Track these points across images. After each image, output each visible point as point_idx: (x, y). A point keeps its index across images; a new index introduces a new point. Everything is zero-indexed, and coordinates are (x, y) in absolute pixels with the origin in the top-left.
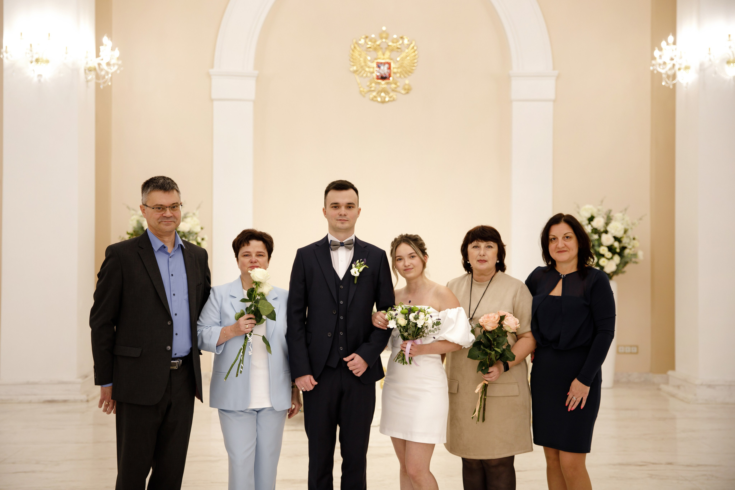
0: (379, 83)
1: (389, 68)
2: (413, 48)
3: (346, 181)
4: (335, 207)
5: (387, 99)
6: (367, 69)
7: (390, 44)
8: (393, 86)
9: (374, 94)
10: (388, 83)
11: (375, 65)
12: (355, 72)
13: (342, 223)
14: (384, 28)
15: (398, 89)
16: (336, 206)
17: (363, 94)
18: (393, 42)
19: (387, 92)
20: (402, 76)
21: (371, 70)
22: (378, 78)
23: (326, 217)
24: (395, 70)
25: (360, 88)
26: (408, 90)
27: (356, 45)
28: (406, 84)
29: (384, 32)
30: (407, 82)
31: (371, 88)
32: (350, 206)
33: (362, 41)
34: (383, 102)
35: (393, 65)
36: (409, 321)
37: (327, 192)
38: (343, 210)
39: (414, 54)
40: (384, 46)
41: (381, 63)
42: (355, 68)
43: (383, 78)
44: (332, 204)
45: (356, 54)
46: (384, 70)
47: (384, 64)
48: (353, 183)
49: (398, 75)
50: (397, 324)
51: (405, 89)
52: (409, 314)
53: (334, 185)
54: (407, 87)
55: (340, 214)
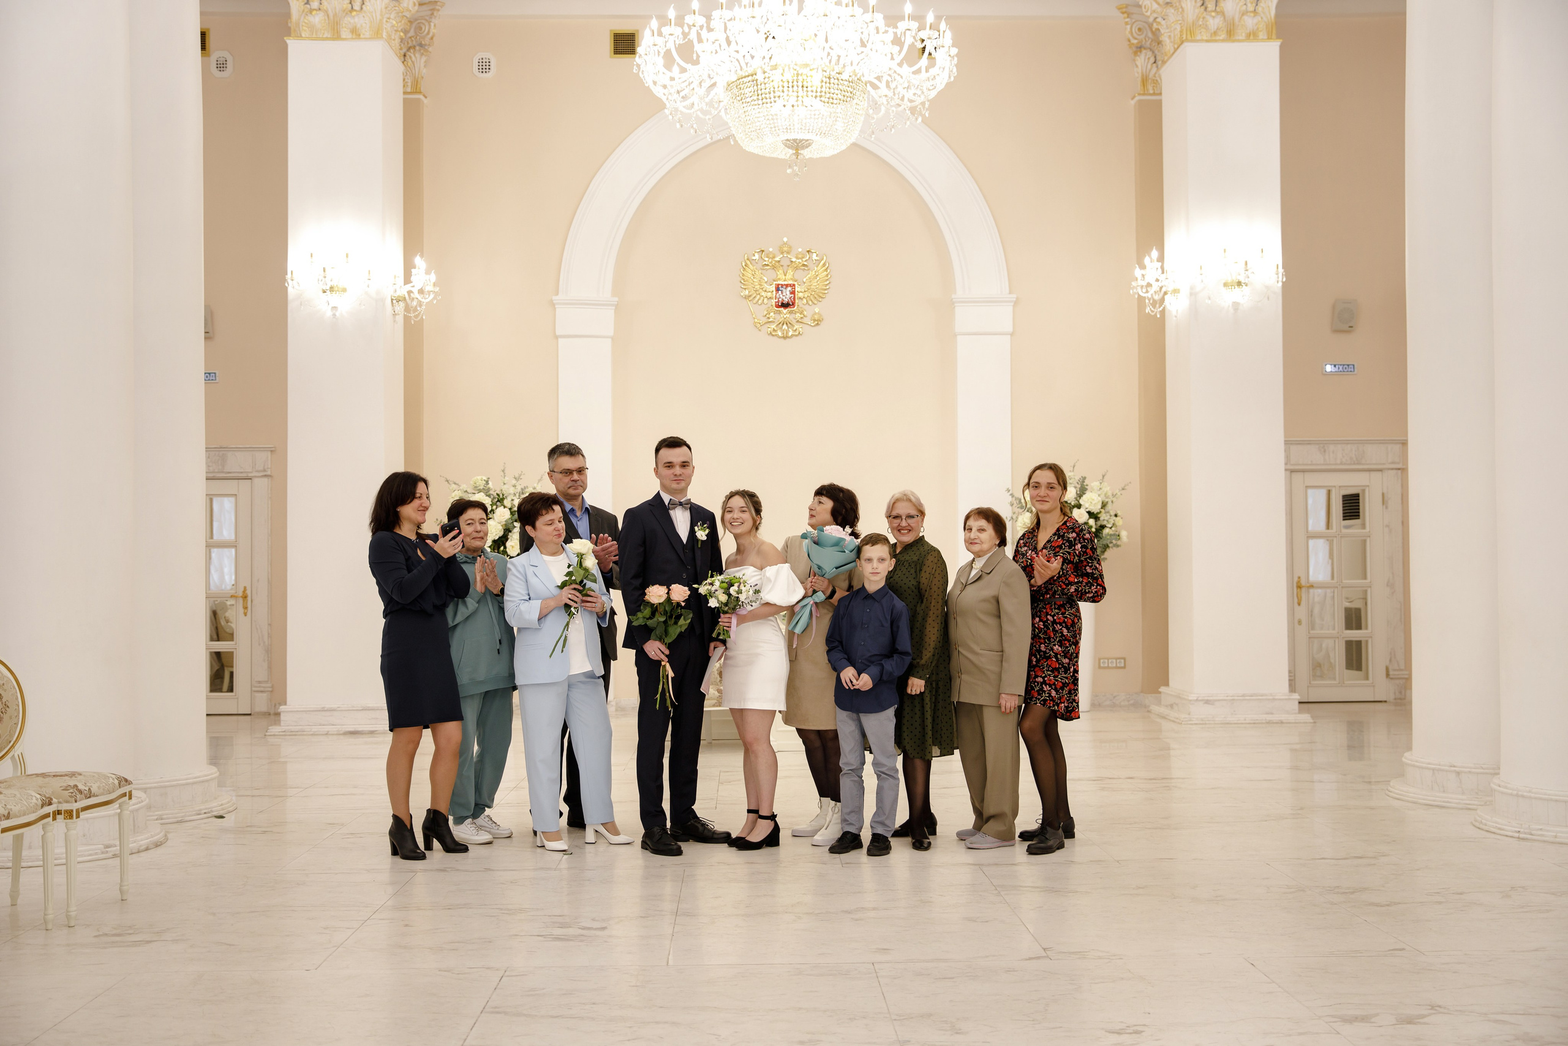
0: (780, 312)
1: (793, 293)
2: (824, 265)
3: (677, 438)
4: (669, 467)
5: (790, 334)
6: (763, 294)
7: (794, 260)
8: (798, 315)
9: (773, 326)
10: (791, 313)
11: (773, 288)
12: (746, 297)
13: (678, 484)
14: (785, 240)
15: (805, 320)
16: (670, 465)
17: (758, 327)
18: (797, 258)
19: (789, 324)
20: (810, 303)
21: (769, 295)
22: (778, 306)
23: (657, 477)
24: (801, 295)
25: (754, 319)
26: (818, 322)
27: (748, 262)
28: (815, 313)
29: (785, 244)
30: (817, 310)
31: (769, 318)
32: (685, 465)
33: (757, 257)
34: (785, 337)
35: (797, 289)
36: (730, 595)
37: (657, 450)
38: (678, 470)
39: (825, 273)
40: (785, 262)
41: (782, 285)
42: (747, 292)
43: (785, 305)
44: (665, 463)
45: (749, 274)
46: (786, 296)
47: (787, 286)
48: (685, 440)
49: (805, 301)
50: (718, 601)
51: (815, 320)
52: (729, 588)
53: (666, 443)
54: (816, 317)
55: (675, 474)
